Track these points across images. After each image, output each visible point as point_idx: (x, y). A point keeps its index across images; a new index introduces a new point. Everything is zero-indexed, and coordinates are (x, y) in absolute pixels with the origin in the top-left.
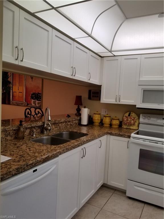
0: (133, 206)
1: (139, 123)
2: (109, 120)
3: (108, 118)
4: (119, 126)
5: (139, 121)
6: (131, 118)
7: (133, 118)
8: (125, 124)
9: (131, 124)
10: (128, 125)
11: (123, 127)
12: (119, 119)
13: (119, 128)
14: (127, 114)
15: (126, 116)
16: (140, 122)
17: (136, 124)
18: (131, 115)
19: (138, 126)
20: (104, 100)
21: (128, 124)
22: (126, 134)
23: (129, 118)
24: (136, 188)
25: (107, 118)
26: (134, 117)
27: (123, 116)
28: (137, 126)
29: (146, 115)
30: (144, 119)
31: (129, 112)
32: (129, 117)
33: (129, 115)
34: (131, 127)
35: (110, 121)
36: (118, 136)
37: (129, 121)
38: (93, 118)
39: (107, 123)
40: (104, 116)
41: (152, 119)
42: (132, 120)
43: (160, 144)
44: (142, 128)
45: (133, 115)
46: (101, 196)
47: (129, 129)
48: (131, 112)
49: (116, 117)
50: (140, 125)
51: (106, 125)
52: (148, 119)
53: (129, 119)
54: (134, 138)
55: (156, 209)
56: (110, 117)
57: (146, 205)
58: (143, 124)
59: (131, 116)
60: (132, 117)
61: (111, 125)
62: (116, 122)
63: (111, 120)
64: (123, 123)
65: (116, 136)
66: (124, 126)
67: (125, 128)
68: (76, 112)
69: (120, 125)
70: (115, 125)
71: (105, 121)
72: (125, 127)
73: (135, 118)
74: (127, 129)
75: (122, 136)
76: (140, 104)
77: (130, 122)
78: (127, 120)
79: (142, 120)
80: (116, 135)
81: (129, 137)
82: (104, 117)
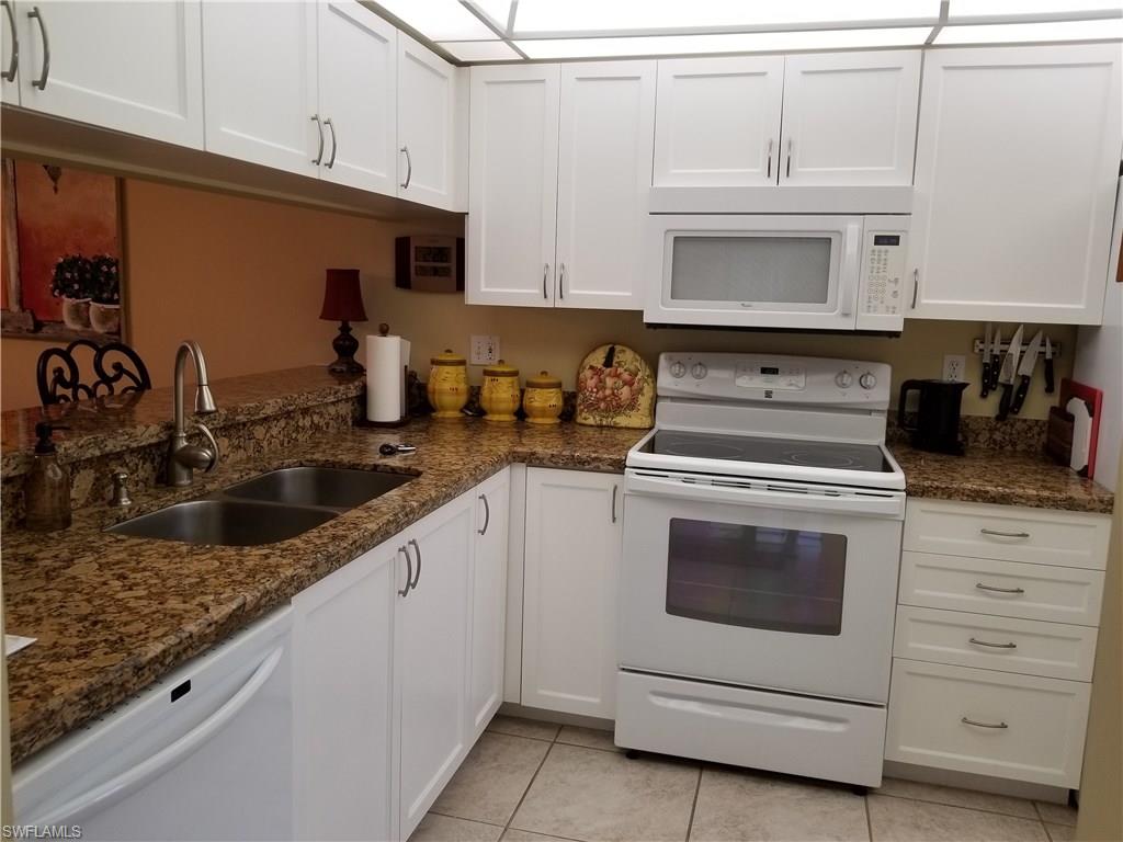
0: (649, 791)
1: (656, 398)
2: (511, 392)
3: (509, 379)
4: (559, 417)
5: (655, 388)
6: (618, 376)
7: (626, 376)
8: (592, 407)
9: (619, 406)
10: (607, 410)
11: (579, 420)
12: (559, 385)
13: (560, 425)
14: (598, 359)
15: (592, 368)
16: (660, 393)
17: (644, 401)
18: (615, 360)
19: (653, 412)
20: (483, 289)
21: (602, 405)
22: (605, 456)
23: (609, 375)
24: (660, 702)
25: (501, 379)
26: (632, 368)
27: (581, 368)
28: (647, 411)
29: (688, 355)
30: (677, 376)
31: (607, 348)
32: (609, 370)
33: (608, 363)
34: (622, 421)
35: (517, 393)
36: (565, 467)
37: (608, 392)
38: (430, 386)
39: (503, 406)
40: (486, 373)
41: (713, 373)
42: (625, 383)
43: (759, 488)
44: (670, 419)
45: (627, 358)
46: (495, 764)
47: (609, 427)
48: (618, 348)
49: (544, 373)
50: (661, 405)
51: (496, 418)
52: (698, 377)
53: (609, 382)
54: (643, 470)
55: (750, 785)
56: (515, 374)
57: (707, 776)
58: (673, 399)
59: (619, 363)
60: (620, 370)
61: (521, 414)
62: (545, 400)
63: (522, 392)
64: (579, 401)
65: (556, 466)
66: (584, 415)
67: (592, 426)
68: (335, 356)
69: (568, 415)
70: (543, 413)
71: (494, 396)
72: (591, 421)
73: (636, 375)
74: (601, 427)
75: (587, 467)
76: (663, 304)
77: (613, 394)
78: (601, 385)
79: (666, 380)
80: (554, 463)
81: (619, 467)
82: (488, 378)
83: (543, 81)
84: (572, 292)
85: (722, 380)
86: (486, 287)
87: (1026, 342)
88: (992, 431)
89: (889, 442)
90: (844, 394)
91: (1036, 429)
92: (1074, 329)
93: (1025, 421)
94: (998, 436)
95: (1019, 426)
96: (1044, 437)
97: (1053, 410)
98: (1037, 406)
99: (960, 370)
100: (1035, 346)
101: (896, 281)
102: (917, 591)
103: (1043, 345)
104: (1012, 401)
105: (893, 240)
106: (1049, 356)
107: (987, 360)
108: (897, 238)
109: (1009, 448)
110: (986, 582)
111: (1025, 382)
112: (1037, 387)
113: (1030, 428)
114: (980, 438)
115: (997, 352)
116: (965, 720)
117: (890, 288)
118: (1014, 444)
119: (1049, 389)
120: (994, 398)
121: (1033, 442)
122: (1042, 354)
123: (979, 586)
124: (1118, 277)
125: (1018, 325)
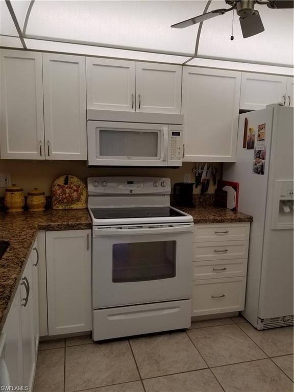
1: (88, 196)
2: (21, 198)
3: (20, 193)
4: (44, 207)
5: (87, 192)
6: (71, 188)
7: (75, 188)
8: (60, 202)
9: (73, 201)
10: (67, 203)
11: (54, 208)
12: (43, 194)
13: (44, 212)
14: (61, 181)
15: (58, 185)
16: (89, 194)
17: (83, 198)
18: (69, 181)
19: (87, 202)
20: (9, 152)
21: (65, 201)
23: (67, 188)
24: (111, 318)
25: (16, 193)
26: (77, 184)
27: (52, 186)
28: (84, 202)
29: (99, 178)
30: (96, 186)
31: (65, 176)
32: (66, 186)
33: (66, 182)
34: (74, 206)
35: (24, 198)
37: (67, 195)
39: (18, 205)
40: (7, 190)
41: (110, 184)
42: (75, 191)
44: (94, 204)
45: (74, 180)
47: (70, 210)
48: (70, 176)
49: (36, 189)
50: (90, 198)
51: (14, 210)
52: (104, 186)
53: (67, 191)
54: (101, 226)
56: (21, 190)
58: (94, 196)
59: (71, 183)
60: (72, 185)
61: (26, 208)
62: (38, 201)
63: (26, 198)
64: (53, 200)
66: (57, 205)
67: (61, 210)
69: (48, 206)
70: (38, 206)
71: (13, 200)
72: (60, 208)
73: (79, 187)
74: (65, 210)
76: (97, 158)
77: (70, 196)
78: (64, 192)
79: (91, 188)
82: (9, 193)
83: (34, 59)
84: (53, 153)
85: (114, 187)
86: (10, 151)
87: (208, 169)
88: (200, 198)
89: (171, 205)
90: (156, 190)
91: (212, 197)
92: (222, 164)
93: (208, 194)
94: (201, 200)
95: (207, 196)
96: (214, 199)
97: (216, 190)
98: (212, 189)
99: (189, 179)
100: (210, 170)
101: (180, 148)
102: (196, 256)
103: (212, 169)
104: (205, 188)
105: (178, 134)
106: (214, 173)
107: (197, 175)
108: (179, 133)
109: (205, 203)
110: (217, 249)
111: (208, 181)
112: (211, 183)
113: (210, 197)
114: (197, 201)
115: (200, 172)
116: (212, 297)
117: (178, 151)
118: (206, 202)
119: (214, 184)
120: (200, 187)
121: (211, 201)
122: (212, 172)
123: (215, 251)
124: (244, 147)
125: (205, 163)
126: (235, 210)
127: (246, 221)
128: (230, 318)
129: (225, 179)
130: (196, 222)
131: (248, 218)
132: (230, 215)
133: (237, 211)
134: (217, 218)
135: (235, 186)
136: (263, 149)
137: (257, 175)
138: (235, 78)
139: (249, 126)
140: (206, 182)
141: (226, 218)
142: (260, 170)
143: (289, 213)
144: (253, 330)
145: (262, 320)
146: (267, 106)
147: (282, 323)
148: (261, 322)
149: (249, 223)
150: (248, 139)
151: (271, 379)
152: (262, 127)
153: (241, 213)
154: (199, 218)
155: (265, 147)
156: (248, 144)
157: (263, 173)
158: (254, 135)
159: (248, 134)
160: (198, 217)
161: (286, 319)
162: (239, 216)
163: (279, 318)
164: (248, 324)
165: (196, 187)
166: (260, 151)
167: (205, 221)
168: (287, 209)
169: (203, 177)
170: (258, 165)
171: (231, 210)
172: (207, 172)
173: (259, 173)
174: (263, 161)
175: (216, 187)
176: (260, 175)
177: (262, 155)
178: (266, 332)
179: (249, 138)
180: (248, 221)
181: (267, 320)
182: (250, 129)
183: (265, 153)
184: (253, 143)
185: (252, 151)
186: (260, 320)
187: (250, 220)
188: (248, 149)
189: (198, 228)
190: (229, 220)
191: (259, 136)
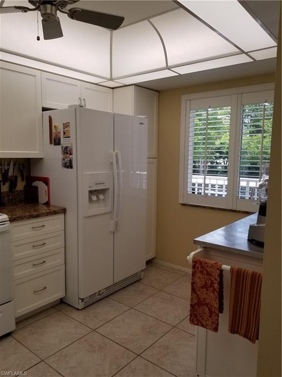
87: (14, 165)
88: (8, 196)
91: (21, 193)
92: (29, 160)
93: (17, 191)
94: (10, 198)
95: (17, 193)
96: (24, 195)
97: (25, 186)
98: (20, 185)
100: (17, 165)
102: (16, 255)
103: (19, 165)
104: (13, 185)
106: (21, 169)
107: (3, 172)
109: (15, 200)
110: (35, 244)
111: (16, 178)
112: (19, 179)
113: (20, 193)
114: (5, 199)
115: (6, 169)
116: (35, 292)
119: (23, 180)
120: (7, 184)
121: (20, 197)
122: (20, 168)
123: (34, 246)
124: (51, 143)
125: (11, 159)
126: (47, 204)
127: (60, 213)
128: (53, 307)
129: (33, 174)
130: (11, 220)
131: (62, 210)
132: (44, 209)
133: (50, 205)
134: (33, 213)
135: (46, 181)
136: (70, 145)
137: (66, 169)
138: (35, 76)
139: (54, 124)
140: (13, 179)
141: (42, 212)
142: (69, 165)
143: (96, 200)
144: (75, 311)
145: (83, 300)
146: (69, 106)
147: (98, 297)
148: (82, 301)
149: (63, 214)
150: (53, 136)
151: (99, 347)
152: (66, 125)
153: (54, 206)
154: (15, 216)
155: (72, 144)
156: (56, 141)
157: (71, 167)
158: (59, 132)
159: (54, 131)
160: (13, 215)
161: (101, 292)
162: (52, 209)
163: (95, 293)
164: (70, 307)
165: (4, 184)
166: (67, 147)
167: (21, 218)
168: (94, 198)
169: (10, 173)
170: (66, 160)
171: (44, 204)
172: (14, 169)
173: (68, 168)
174: (71, 156)
175: (24, 183)
176: (69, 170)
177: (69, 151)
178: (87, 309)
179: (55, 135)
180: (62, 213)
181: (87, 298)
182: (55, 127)
183: (72, 150)
184: (59, 139)
185: (59, 147)
186: (80, 300)
187: (64, 211)
188: (55, 145)
189: (14, 227)
190: (44, 214)
191: (64, 133)
